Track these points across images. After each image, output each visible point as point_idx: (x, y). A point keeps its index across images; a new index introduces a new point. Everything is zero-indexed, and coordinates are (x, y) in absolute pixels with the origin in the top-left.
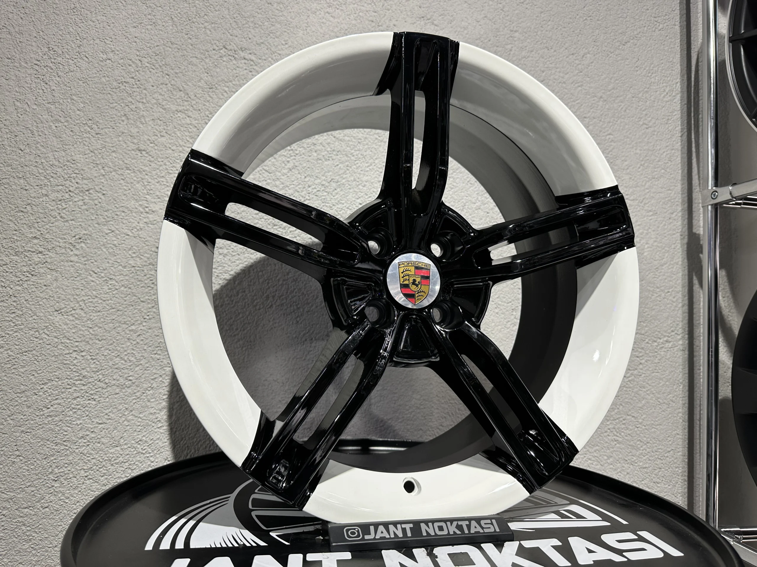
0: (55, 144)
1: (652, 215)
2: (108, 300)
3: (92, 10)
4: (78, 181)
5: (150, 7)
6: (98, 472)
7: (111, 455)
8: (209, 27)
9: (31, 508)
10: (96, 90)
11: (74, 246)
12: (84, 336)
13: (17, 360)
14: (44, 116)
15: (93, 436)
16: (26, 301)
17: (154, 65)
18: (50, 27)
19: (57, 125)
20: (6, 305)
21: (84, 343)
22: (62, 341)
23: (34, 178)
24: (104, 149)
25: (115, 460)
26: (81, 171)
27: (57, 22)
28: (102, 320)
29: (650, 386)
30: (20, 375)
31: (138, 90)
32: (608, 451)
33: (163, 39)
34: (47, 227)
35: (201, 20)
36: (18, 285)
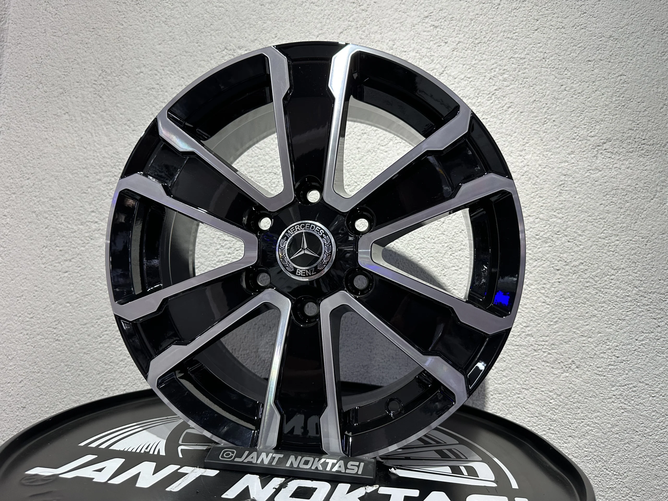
0: (106, 142)
3: (131, 36)
5: (171, 26)
8: (214, 34)
10: (133, 97)
13: (81, 301)
16: (87, 258)
17: (173, 72)
18: (103, 54)
19: (107, 127)
20: (75, 261)
23: (92, 168)
27: (107, 50)
30: (83, 312)
31: (161, 93)
33: (179, 50)
34: (100, 203)
35: (208, 29)
36: (82, 246)
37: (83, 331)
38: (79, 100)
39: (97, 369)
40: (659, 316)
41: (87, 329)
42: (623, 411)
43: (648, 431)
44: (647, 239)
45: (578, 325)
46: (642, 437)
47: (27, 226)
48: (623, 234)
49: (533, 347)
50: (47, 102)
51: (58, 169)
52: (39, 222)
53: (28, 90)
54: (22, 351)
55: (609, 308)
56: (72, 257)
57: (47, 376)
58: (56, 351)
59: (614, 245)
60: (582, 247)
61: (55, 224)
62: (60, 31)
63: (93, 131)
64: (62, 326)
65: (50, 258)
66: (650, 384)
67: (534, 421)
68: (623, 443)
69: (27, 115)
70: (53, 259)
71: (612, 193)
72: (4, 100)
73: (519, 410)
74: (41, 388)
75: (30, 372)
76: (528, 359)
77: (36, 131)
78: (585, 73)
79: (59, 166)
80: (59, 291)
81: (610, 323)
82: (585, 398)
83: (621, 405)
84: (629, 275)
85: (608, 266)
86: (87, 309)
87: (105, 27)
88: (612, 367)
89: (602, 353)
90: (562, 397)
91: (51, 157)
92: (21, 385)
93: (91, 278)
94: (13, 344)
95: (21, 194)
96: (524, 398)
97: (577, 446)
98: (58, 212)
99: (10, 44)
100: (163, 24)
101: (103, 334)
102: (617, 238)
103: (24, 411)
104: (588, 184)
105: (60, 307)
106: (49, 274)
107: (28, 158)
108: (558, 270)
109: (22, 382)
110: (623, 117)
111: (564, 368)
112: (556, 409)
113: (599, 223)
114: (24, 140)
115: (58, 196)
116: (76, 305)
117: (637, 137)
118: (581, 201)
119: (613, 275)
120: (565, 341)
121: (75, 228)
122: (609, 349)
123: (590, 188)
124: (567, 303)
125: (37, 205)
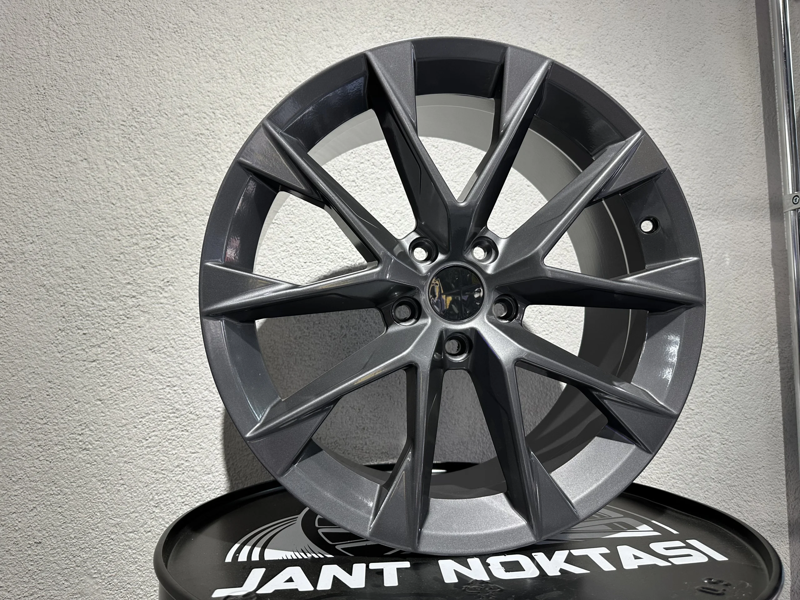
0: (143, 197)
1: (728, 223)
2: (196, 338)
3: (169, 70)
4: (164, 229)
5: (221, 62)
6: (193, 498)
7: (204, 482)
8: (275, 75)
9: (136, 533)
10: (176, 143)
11: (163, 289)
12: (176, 372)
13: (117, 396)
14: (132, 172)
15: (187, 464)
16: (123, 341)
17: (226, 116)
18: (132, 89)
19: (143, 179)
20: (106, 346)
21: (175, 378)
22: (157, 377)
23: (125, 229)
24: (185, 198)
25: (208, 486)
26: (167, 220)
27: (139, 84)
28: (191, 356)
29: (735, 400)
30: (121, 410)
31: (213, 140)
32: (693, 470)
33: (233, 91)
34: (139, 272)
35: (267, 70)
36: (116, 327)
37: (122, 434)
38: (102, 144)
39: (143, 480)
41: (127, 432)
47: (33, 305)
50: (56, 145)
51: (76, 230)
52: (50, 298)
53: (27, 127)
54: (33, 469)
56: (101, 342)
58: (83, 464)
61: (75, 301)
62: (70, 55)
63: (124, 183)
64: (91, 430)
65: (69, 345)
66: (721, 433)
69: (26, 161)
70: (74, 346)
74: (64, 514)
75: (46, 495)
77: (41, 182)
79: (77, 226)
80: (85, 386)
87: (134, 56)
91: (65, 214)
92: (32, 514)
93: (130, 367)
94: (18, 461)
95: (21, 263)
98: (78, 285)
100: (210, 59)
101: (150, 435)
103: (38, 548)
105: (87, 406)
106: (70, 365)
107: (32, 216)
109: (35, 510)
114: (24, 192)
115: (77, 265)
116: (111, 402)
121: (104, 304)
125: (47, 277)
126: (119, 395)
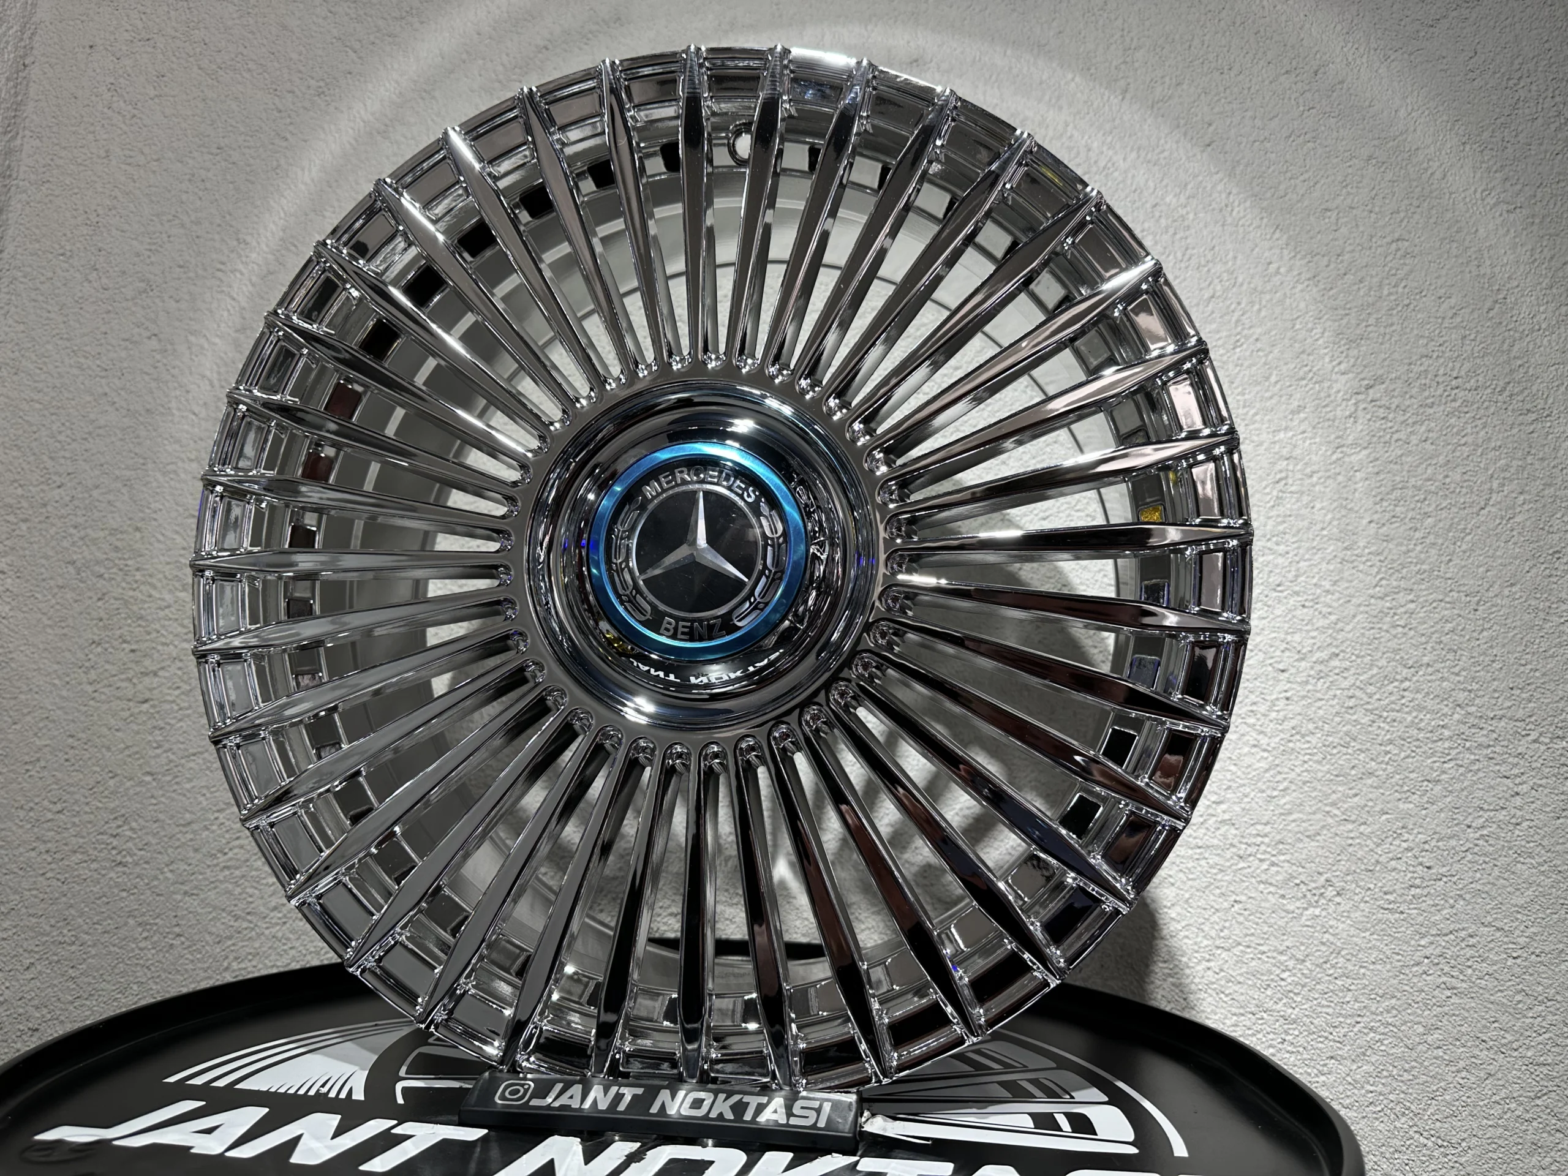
37: (183, 840)
39: (214, 930)
40: (1516, 771)
41: (192, 836)
42: (1449, 993)
43: (1509, 1037)
44: (1477, 599)
45: (1334, 797)
46: (1496, 1053)
47: (54, 596)
48: (1423, 587)
49: (1234, 850)
50: (109, 312)
51: (130, 462)
52: (82, 585)
53: (65, 285)
54: (34, 892)
55: (1403, 755)
56: (159, 666)
57: (93, 952)
58: (116, 891)
59: (1405, 613)
60: (1333, 618)
61: (120, 591)
62: (142, 153)
64: (132, 829)
65: (106, 670)
66: (1507, 928)
67: (1248, 1023)
68: (1454, 1069)
69: (59, 342)
70: (114, 673)
71: (1393, 497)
72: (6, 308)
73: (1210, 999)
74: (78, 981)
75: (53, 942)
76: (1227, 878)
77: (81, 378)
78: (1319, 236)
79: (133, 455)
80: (127, 747)
81: (1406, 788)
82: (1361, 967)
83: (1444, 979)
84: (1443, 679)
85: (1393, 660)
86: (193, 787)
87: (246, 144)
88: (1418, 890)
89: (1392, 859)
90: (1308, 964)
91: (116, 435)
92: (28, 975)
94: (12, 876)
95: (40, 522)
96: (1222, 970)
97: (1349, 1079)
98: (130, 562)
99: (26, 183)
101: (231, 845)
102: (1411, 597)
104: (1340, 478)
105: (129, 784)
106: (105, 707)
107: (61, 438)
108: (1283, 671)
109: (33, 969)
110: (1408, 330)
111: (1309, 895)
112: (1295, 994)
113: (1369, 564)
114: (53, 398)
115: (129, 526)
116: (168, 778)
117: (1441, 372)
118: (1326, 515)
119: (1406, 679)
120: (1307, 833)
121: (168, 597)
122: (1408, 849)
123: (1345, 487)
124: (1307, 746)
125: (79, 547)
126: (183, 766)
